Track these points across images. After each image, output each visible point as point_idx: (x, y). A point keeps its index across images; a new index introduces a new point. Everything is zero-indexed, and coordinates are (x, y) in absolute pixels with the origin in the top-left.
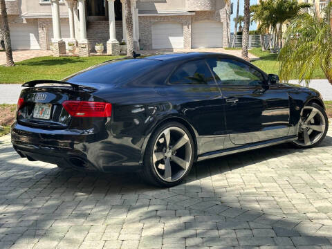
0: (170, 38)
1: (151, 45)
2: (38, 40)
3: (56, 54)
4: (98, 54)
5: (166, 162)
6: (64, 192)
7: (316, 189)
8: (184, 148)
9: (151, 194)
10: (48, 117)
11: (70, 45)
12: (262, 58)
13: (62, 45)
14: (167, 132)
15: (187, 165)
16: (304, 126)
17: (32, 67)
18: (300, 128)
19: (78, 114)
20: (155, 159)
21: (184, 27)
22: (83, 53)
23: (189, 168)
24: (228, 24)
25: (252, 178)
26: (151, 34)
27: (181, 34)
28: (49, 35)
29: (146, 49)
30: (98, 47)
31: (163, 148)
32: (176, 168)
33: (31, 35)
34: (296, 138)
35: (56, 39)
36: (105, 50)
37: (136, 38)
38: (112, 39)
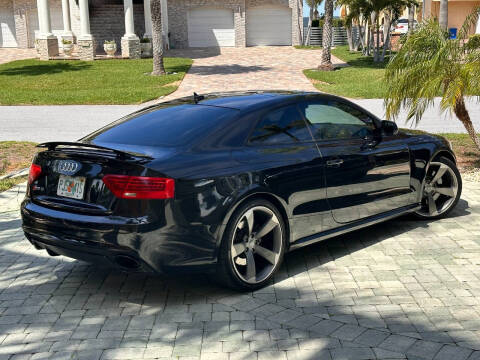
0: (215, 31)
1: (186, 41)
2: (14, 34)
3: (44, 56)
4: (108, 56)
5: (248, 255)
6: (104, 300)
7: (456, 291)
8: (272, 234)
9: (229, 302)
10: (81, 197)
11: (65, 43)
12: (351, 64)
13: (52, 43)
14: (249, 214)
15: (276, 258)
16: (429, 189)
17: (9, 77)
18: (424, 192)
19: (127, 194)
20: (234, 252)
21: (236, 14)
22: (87, 56)
23: (279, 262)
24: (299, 10)
25: (366, 274)
26: (186, 26)
27: (231, 25)
28: (32, 26)
29: (179, 48)
30: (108, 46)
31: (243, 236)
32: (261, 263)
33: (4, 25)
34: (419, 208)
35: (42, 34)
36: (119, 50)
37: (165, 32)
38: (129, 34)
